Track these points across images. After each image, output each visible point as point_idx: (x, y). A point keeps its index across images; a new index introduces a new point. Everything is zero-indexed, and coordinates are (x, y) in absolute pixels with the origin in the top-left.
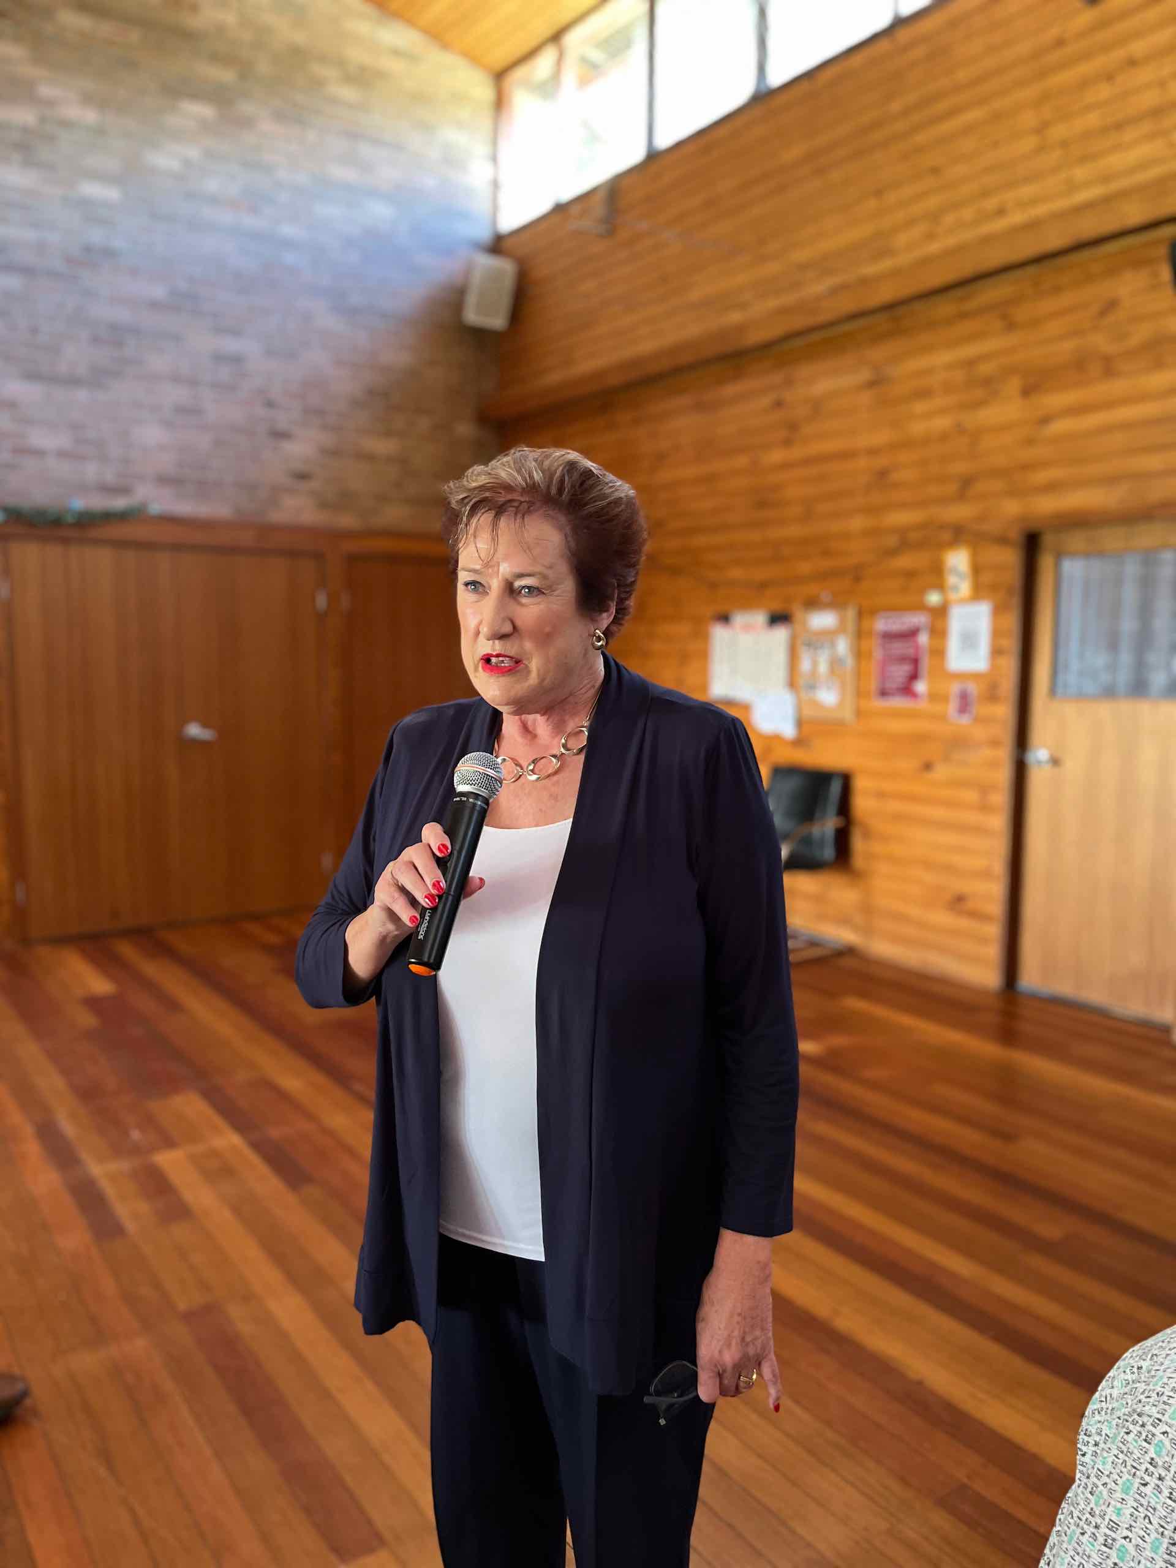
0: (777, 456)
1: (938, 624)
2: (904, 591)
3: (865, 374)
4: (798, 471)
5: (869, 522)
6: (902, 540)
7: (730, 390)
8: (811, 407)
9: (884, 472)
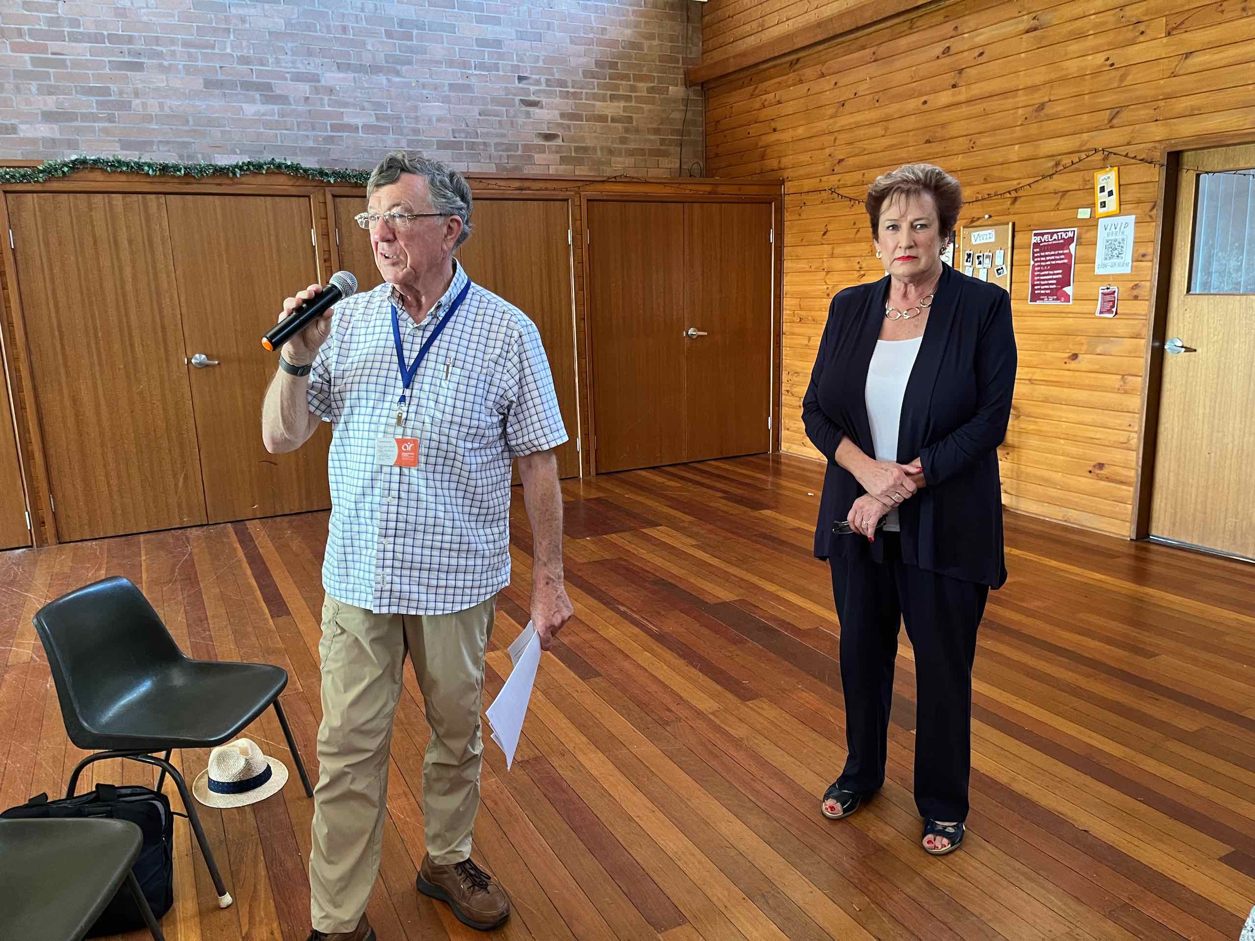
1: (1088, 236)
2: (1057, 208)
3: (1026, 22)
4: (964, 110)
5: (1027, 150)
6: (1057, 164)
7: (903, 42)
8: (976, 52)
9: (1041, 107)
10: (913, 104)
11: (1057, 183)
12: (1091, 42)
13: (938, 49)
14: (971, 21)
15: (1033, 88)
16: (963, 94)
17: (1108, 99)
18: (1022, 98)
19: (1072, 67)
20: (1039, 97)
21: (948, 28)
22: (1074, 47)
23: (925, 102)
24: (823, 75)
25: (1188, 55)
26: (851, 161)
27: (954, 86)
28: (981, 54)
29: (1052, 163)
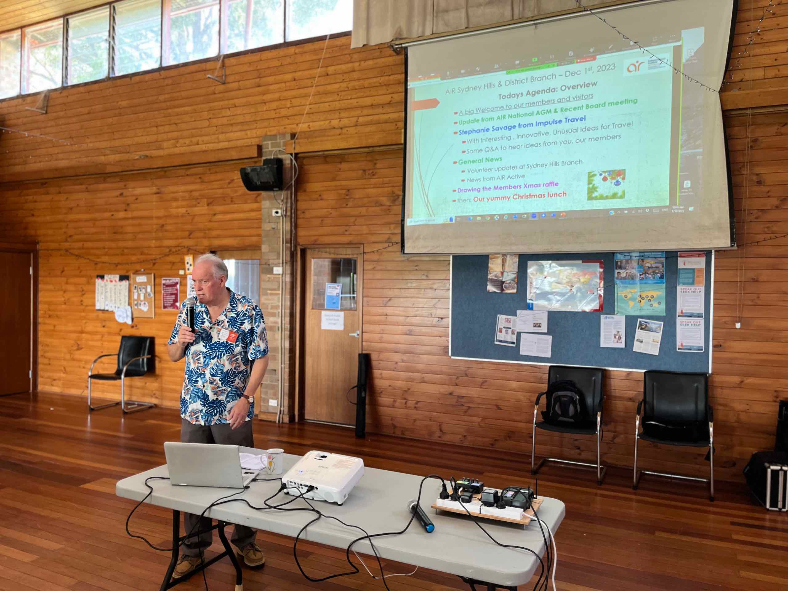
0: (122, 214)
1: (184, 282)
2: (171, 269)
3: (154, 189)
4: (130, 221)
5: (158, 243)
6: (170, 251)
7: (101, 186)
8: (134, 198)
9: (163, 226)
10: (107, 215)
11: (171, 258)
12: (180, 203)
13: (118, 193)
14: (131, 184)
15: (158, 218)
16: (129, 214)
17: (188, 227)
18: (155, 221)
19: (174, 211)
20: (161, 222)
21: (121, 185)
22: (174, 204)
23: (112, 215)
24: (60, 193)
25: (215, 215)
26: (76, 237)
27: (126, 210)
28: (137, 199)
29: (168, 250)
